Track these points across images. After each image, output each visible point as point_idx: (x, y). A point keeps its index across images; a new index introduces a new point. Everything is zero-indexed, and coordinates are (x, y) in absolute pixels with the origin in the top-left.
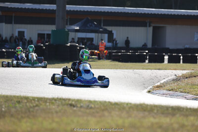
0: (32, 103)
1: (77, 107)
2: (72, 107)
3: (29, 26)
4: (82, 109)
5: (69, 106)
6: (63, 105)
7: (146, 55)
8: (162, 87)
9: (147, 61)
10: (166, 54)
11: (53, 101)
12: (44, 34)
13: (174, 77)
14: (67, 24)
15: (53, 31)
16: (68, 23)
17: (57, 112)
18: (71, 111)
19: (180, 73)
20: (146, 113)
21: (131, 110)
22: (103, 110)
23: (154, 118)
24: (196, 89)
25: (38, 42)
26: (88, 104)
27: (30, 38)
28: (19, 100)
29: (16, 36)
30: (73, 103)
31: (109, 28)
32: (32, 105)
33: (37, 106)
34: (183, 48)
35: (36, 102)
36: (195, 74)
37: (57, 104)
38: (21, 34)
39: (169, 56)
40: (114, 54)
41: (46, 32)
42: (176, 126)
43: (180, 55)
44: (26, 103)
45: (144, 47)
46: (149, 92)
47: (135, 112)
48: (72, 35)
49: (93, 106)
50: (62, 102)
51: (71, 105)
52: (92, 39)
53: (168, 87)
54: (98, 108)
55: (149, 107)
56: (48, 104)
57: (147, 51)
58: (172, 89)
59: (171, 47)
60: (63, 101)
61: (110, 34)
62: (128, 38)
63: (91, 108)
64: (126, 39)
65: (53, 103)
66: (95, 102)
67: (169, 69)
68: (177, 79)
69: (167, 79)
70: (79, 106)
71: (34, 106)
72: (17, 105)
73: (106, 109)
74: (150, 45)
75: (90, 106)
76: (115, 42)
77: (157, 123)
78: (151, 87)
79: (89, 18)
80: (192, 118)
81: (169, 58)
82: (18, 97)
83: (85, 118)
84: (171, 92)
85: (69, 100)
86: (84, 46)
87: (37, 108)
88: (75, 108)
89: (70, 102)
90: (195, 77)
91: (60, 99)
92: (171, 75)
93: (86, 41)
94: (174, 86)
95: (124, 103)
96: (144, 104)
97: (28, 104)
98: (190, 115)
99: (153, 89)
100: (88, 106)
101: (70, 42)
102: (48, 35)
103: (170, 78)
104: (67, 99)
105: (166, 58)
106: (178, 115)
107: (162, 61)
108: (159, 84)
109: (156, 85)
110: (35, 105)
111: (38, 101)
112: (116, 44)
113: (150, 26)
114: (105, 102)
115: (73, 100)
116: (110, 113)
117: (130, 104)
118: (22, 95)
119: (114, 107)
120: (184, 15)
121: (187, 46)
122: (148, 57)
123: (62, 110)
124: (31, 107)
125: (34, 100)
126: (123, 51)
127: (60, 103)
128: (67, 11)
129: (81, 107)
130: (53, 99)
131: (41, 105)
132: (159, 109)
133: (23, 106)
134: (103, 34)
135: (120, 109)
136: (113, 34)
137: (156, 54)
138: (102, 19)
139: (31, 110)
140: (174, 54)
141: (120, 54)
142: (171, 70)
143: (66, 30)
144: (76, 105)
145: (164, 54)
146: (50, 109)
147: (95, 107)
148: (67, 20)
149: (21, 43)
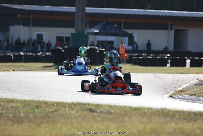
0: (51, 108)
1: (97, 112)
2: (92, 112)
3: (47, 29)
4: (102, 115)
5: (88, 111)
6: (83, 110)
7: (168, 59)
8: (184, 91)
9: (169, 65)
10: (188, 57)
11: (73, 106)
12: (63, 37)
13: (196, 81)
14: (86, 27)
15: (72, 34)
16: (88, 26)
17: (76, 118)
18: (91, 116)
19: (202, 77)
20: (168, 119)
21: (152, 115)
22: (124, 116)
23: (176, 123)
25: (57, 45)
26: (109, 109)
27: (49, 41)
28: (38, 105)
29: (34, 40)
30: (93, 108)
31: (130, 31)
32: (51, 110)
33: (55, 111)
35: (55, 107)
37: (76, 109)
38: (40, 37)
39: (191, 59)
40: (134, 57)
41: (65, 35)
42: (198, 132)
43: (202, 58)
45: (166, 51)
46: (171, 97)
47: (156, 117)
48: (91, 38)
49: (113, 111)
50: (81, 107)
51: (91, 110)
52: (112, 43)
53: (190, 92)
54: (119, 113)
55: (170, 112)
56: (67, 109)
57: (169, 55)
58: (194, 94)
59: (193, 51)
60: (83, 106)
61: (131, 37)
62: (149, 41)
63: (111, 113)
64: (147, 42)
65: (72, 108)
66: (115, 107)
67: (191, 74)
68: (200, 84)
69: (189, 83)
70: (99, 111)
71: (52, 111)
72: (36, 110)
73: (127, 115)
74: (171, 49)
76: (135, 45)
77: (179, 129)
78: (173, 92)
79: (110, 21)
81: (191, 62)
82: (36, 101)
83: (105, 123)
84: (193, 97)
85: (89, 105)
86: (103, 50)
87: (55, 113)
88: (95, 114)
89: (90, 107)
91: (80, 104)
92: (194, 80)
93: (106, 44)
94: (196, 90)
95: (145, 108)
96: (166, 109)
97: (46, 109)
99: (175, 94)
100: (108, 111)
101: (90, 46)
102: (68, 38)
103: (192, 83)
104: (86, 104)
105: (188, 61)
106: (200, 121)
107: (184, 65)
108: (180, 88)
109: (178, 89)
110: (53, 110)
111: (57, 106)
113: (171, 29)
114: (126, 107)
115: (93, 105)
116: (131, 118)
117: (151, 109)
118: (41, 100)
119: (134, 112)
122: (169, 61)
123: (81, 115)
124: (50, 112)
125: (53, 105)
126: (143, 54)
127: (79, 108)
128: (87, 13)
129: (101, 112)
130: (72, 104)
131: (60, 110)
132: (181, 114)
133: (42, 110)
134: (123, 38)
135: (141, 115)
136: (133, 37)
137: (178, 57)
138: (123, 21)
139: (50, 115)
140: (196, 58)
141: (141, 57)
142: (193, 73)
143: (86, 33)
144: (96, 110)
145: (186, 58)
146: (69, 114)
147: (115, 113)
148: (86, 22)
149: (39, 46)
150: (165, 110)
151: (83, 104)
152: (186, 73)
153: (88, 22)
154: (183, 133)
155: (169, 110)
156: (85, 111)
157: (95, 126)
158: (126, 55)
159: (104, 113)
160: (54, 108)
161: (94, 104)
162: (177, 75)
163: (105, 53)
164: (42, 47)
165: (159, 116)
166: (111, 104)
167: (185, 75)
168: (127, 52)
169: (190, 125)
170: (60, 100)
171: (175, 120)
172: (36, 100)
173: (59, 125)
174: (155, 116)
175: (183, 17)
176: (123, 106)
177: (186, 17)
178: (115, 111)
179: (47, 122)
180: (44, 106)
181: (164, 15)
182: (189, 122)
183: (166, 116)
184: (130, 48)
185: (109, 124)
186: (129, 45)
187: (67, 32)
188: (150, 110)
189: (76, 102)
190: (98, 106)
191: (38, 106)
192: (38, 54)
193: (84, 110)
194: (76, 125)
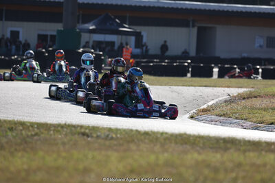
0: (29, 131)
1: (92, 137)
2: (85, 137)
3: (25, 24)
4: (99, 141)
5: (80, 135)
6: (73, 134)
7: (188, 67)
8: (209, 111)
9: (189, 75)
10: (216, 65)
11: (59, 128)
12: (46, 36)
13: (226, 97)
14: (78, 23)
15: (59, 31)
16: (80, 21)
17: (64, 144)
18: (84, 142)
19: (235, 91)
20: (188, 147)
21: (167, 141)
22: (128, 142)
23: (199, 153)
24: (256, 115)
25: (38, 46)
26: (107, 133)
28: (12, 126)
30: (87, 131)
31: (138, 29)
32: (29, 134)
33: (36, 134)
34: (240, 57)
35: (36, 130)
36: (256, 94)
37: (64, 133)
38: (15, 34)
39: (219, 68)
40: (143, 64)
41: (49, 33)
42: (230, 165)
43: (235, 66)
44: (21, 130)
46: (192, 117)
47: (173, 145)
48: (85, 37)
49: (114, 136)
50: (71, 130)
51: (84, 134)
52: (112, 44)
53: (218, 111)
54: (121, 139)
55: (191, 138)
56: (52, 132)
57: (189, 61)
58: (224, 114)
59: (223, 56)
60: (73, 129)
61: (138, 36)
62: (165, 42)
63: (112, 138)
65: (58, 131)
66: (117, 130)
67: (219, 87)
68: (231, 101)
69: (216, 100)
70: (95, 135)
71: (32, 135)
72: (9, 133)
73: (133, 141)
74: (193, 53)
75: (110, 136)
77: (204, 161)
78: (194, 111)
79: (110, 14)
80: (252, 154)
81: (219, 71)
82: (10, 121)
83: (103, 153)
84: (222, 118)
85: (82, 127)
86: (101, 53)
87: (36, 138)
88: (89, 139)
89: (83, 130)
90: (256, 97)
91: (69, 125)
92: (223, 95)
93: (104, 46)
94: (226, 109)
95: (158, 133)
96: (185, 134)
97: (23, 132)
98: (249, 151)
99: (197, 114)
100: (108, 136)
101: (83, 47)
102: (53, 37)
103: (220, 99)
104: (78, 126)
105: (216, 70)
106: (232, 151)
107: (210, 75)
108: (205, 106)
109: (202, 107)
110: (33, 133)
111: (38, 128)
112: (147, 51)
113: (193, 26)
114: (132, 130)
115: (87, 128)
116: (138, 145)
117: (166, 133)
118: (16, 119)
119: (143, 137)
120: (241, 12)
121: (245, 55)
122: (190, 69)
123: (71, 140)
124: (28, 136)
125: (32, 127)
126: (155, 60)
127: (68, 131)
128: (79, 3)
129: (98, 137)
130: (59, 125)
131: (42, 133)
132: (205, 141)
133: (17, 134)
134: (129, 37)
135: (151, 141)
136: (142, 37)
137: (202, 65)
138: (128, 15)
139: (28, 140)
140: (226, 66)
141: (152, 64)
142: (222, 87)
143: (78, 30)
144: (91, 134)
145: (213, 65)
146: (55, 140)
147: (117, 138)
148: (79, 16)
149: (14, 47)
150: (185, 136)
151: (74, 126)
152: (213, 86)
153: (81, 16)
154: (208, 166)
155: (189, 136)
156: (76, 136)
157: (90, 156)
158: (131, 61)
159: (103, 139)
160: (34, 130)
161: (89, 126)
162: (201, 88)
163: (103, 58)
164: (18, 49)
165: (176, 143)
166: (112, 127)
167: (211, 88)
168: (133, 56)
169: (218, 156)
170: (42, 120)
171: (198, 148)
172: (9, 119)
173: (41, 153)
174: (171, 143)
175: (210, 10)
176: (128, 129)
177: (214, 11)
178: (116, 135)
179: (24, 150)
180: (21, 128)
181: (184, 7)
182: (217, 152)
183: (186, 143)
184: (138, 51)
185: (110, 153)
186: (136, 47)
187: (52, 28)
188: (164, 135)
189: (64, 122)
190: (95, 129)
191: (12, 128)
192: (13, 58)
193: (75, 134)
194: (64, 154)
